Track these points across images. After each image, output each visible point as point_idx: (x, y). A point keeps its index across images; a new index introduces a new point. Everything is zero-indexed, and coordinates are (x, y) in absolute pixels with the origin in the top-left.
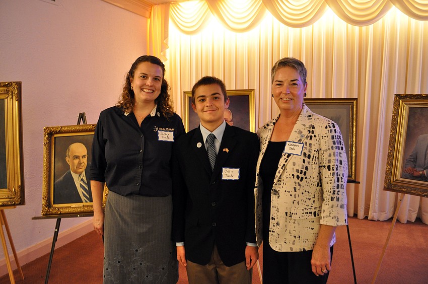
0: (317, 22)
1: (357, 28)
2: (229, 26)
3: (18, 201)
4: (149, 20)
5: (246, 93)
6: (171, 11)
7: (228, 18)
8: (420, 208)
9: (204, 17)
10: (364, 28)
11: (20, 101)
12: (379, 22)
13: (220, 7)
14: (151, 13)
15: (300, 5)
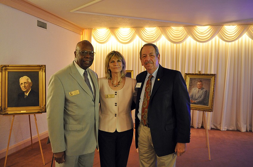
0: (159, 41)
1: (175, 45)
2: (120, 41)
3: (44, 111)
4: (82, 36)
5: (130, 72)
6: (93, 33)
7: (119, 37)
8: (203, 122)
9: (108, 37)
10: (178, 45)
11: (45, 72)
12: (184, 42)
13: (116, 33)
14: (83, 33)
15: (151, 34)
